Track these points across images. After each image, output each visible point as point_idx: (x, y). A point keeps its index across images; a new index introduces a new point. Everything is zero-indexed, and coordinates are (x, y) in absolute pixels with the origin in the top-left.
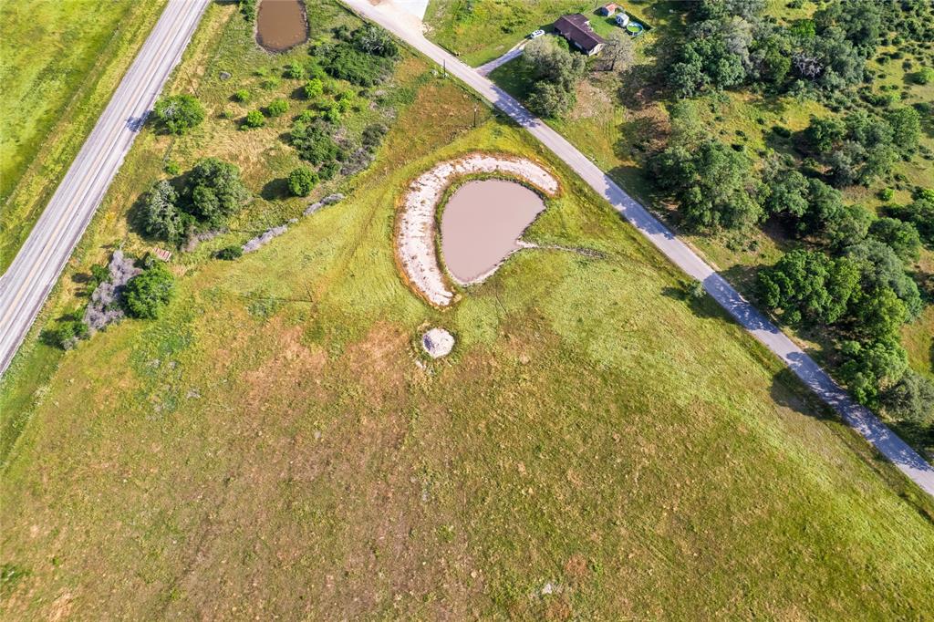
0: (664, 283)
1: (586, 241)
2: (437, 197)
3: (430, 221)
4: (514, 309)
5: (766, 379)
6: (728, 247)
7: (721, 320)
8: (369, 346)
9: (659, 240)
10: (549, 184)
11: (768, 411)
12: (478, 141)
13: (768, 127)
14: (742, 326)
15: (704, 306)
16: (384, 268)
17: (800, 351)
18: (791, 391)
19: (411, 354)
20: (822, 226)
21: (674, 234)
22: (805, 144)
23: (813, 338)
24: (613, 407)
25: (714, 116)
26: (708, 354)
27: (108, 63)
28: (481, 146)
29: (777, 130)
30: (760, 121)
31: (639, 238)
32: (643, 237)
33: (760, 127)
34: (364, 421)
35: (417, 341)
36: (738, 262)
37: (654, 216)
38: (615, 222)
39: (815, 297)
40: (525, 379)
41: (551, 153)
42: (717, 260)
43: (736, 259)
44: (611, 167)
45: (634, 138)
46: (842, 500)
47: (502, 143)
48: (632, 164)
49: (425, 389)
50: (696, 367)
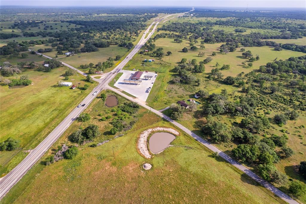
0: (208, 154)
1: (187, 145)
2: (148, 135)
3: (146, 140)
4: (168, 159)
5: (239, 176)
6: (225, 146)
7: (224, 162)
8: (128, 167)
9: (206, 145)
10: (177, 133)
11: (241, 184)
12: (159, 124)
13: (232, 122)
14: (231, 163)
15: (219, 158)
16: (134, 150)
17: (248, 169)
18: (247, 179)
19: (140, 169)
20: (248, 140)
21: (210, 144)
22: (242, 125)
23: (251, 166)
24: (196, 182)
25: (218, 120)
26: (222, 170)
27: (69, 108)
28: (159, 125)
29: (235, 123)
30: (230, 121)
31: (201, 144)
32: (202, 144)
33: (230, 122)
34: (126, 184)
35: (142, 166)
36: (228, 150)
37: (204, 140)
38: (194, 141)
39: (247, 153)
40: (171, 175)
41: (177, 127)
42: (222, 149)
43: (227, 149)
44: (192, 130)
45: (198, 124)
47: (164, 125)
48: (198, 129)
49: (143, 177)
50: (219, 173)
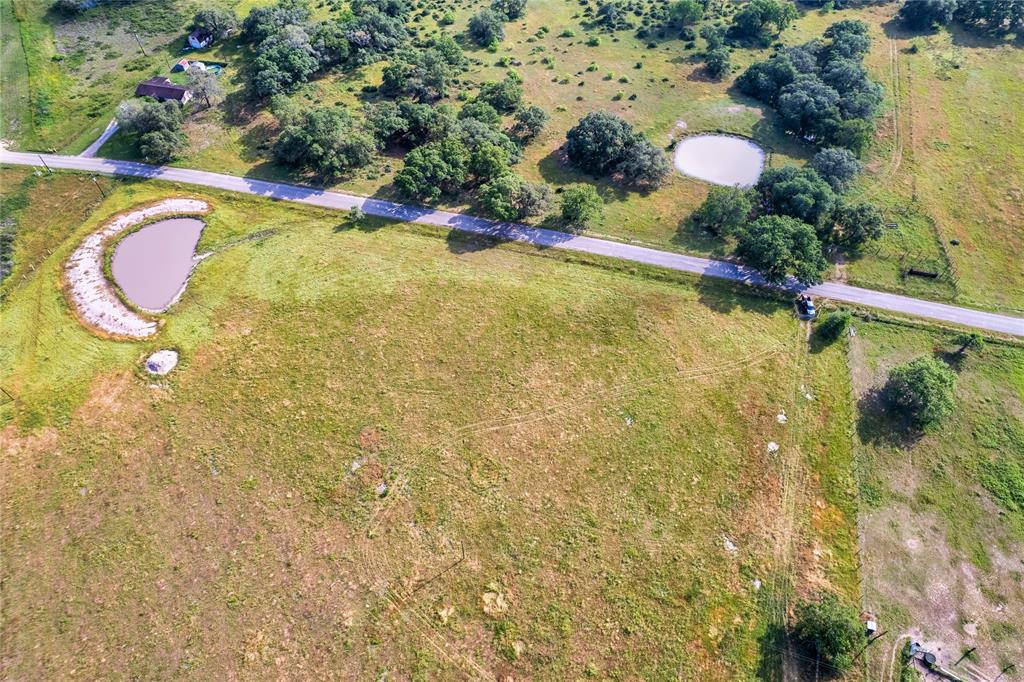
0: (332, 225)
1: (253, 229)
2: (99, 262)
3: (102, 283)
4: (218, 304)
5: (443, 244)
6: (369, 178)
7: (389, 226)
8: (96, 400)
9: (313, 199)
10: (199, 206)
11: (455, 262)
12: (114, 206)
13: (358, 90)
14: (406, 221)
15: (369, 222)
16: (77, 338)
17: (456, 215)
18: (462, 241)
19: (142, 384)
20: (426, 130)
21: (323, 190)
22: (391, 88)
23: (461, 203)
24: (338, 323)
25: (312, 102)
26: (392, 251)
28: (119, 208)
29: (365, 90)
30: (350, 90)
31: (295, 206)
32: (299, 203)
33: (352, 94)
34: (126, 454)
35: (144, 372)
36: (381, 185)
37: (300, 186)
38: (270, 205)
39: (438, 169)
40: (255, 345)
41: (188, 184)
42: (364, 190)
43: (380, 182)
44: (246, 171)
45: (255, 144)
46: (532, 285)
47: (138, 198)
48: (262, 161)
49: (170, 399)
50: (387, 265)
